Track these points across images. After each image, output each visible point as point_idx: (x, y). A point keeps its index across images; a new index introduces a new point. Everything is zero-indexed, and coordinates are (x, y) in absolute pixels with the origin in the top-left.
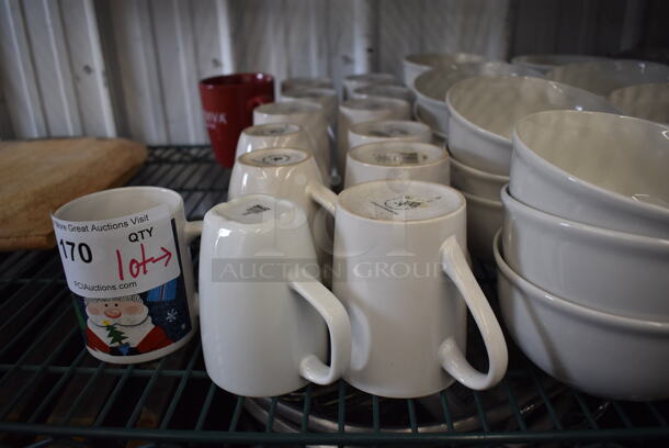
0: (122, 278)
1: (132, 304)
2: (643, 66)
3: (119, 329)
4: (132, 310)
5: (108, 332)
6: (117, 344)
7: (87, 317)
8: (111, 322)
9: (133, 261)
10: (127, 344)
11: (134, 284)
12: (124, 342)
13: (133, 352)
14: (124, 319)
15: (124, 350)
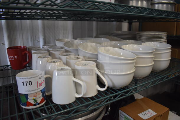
0: (38, 87)
1: (39, 93)
2: (102, 39)
3: (36, 99)
4: (39, 94)
5: (34, 101)
6: (36, 103)
7: (28, 98)
8: (35, 98)
9: (40, 83)
10: (38, 102)
11: (40, 88)
12: (37, 102)
13: (39, 104)
14: (37, 97)
15: (37, 104)
